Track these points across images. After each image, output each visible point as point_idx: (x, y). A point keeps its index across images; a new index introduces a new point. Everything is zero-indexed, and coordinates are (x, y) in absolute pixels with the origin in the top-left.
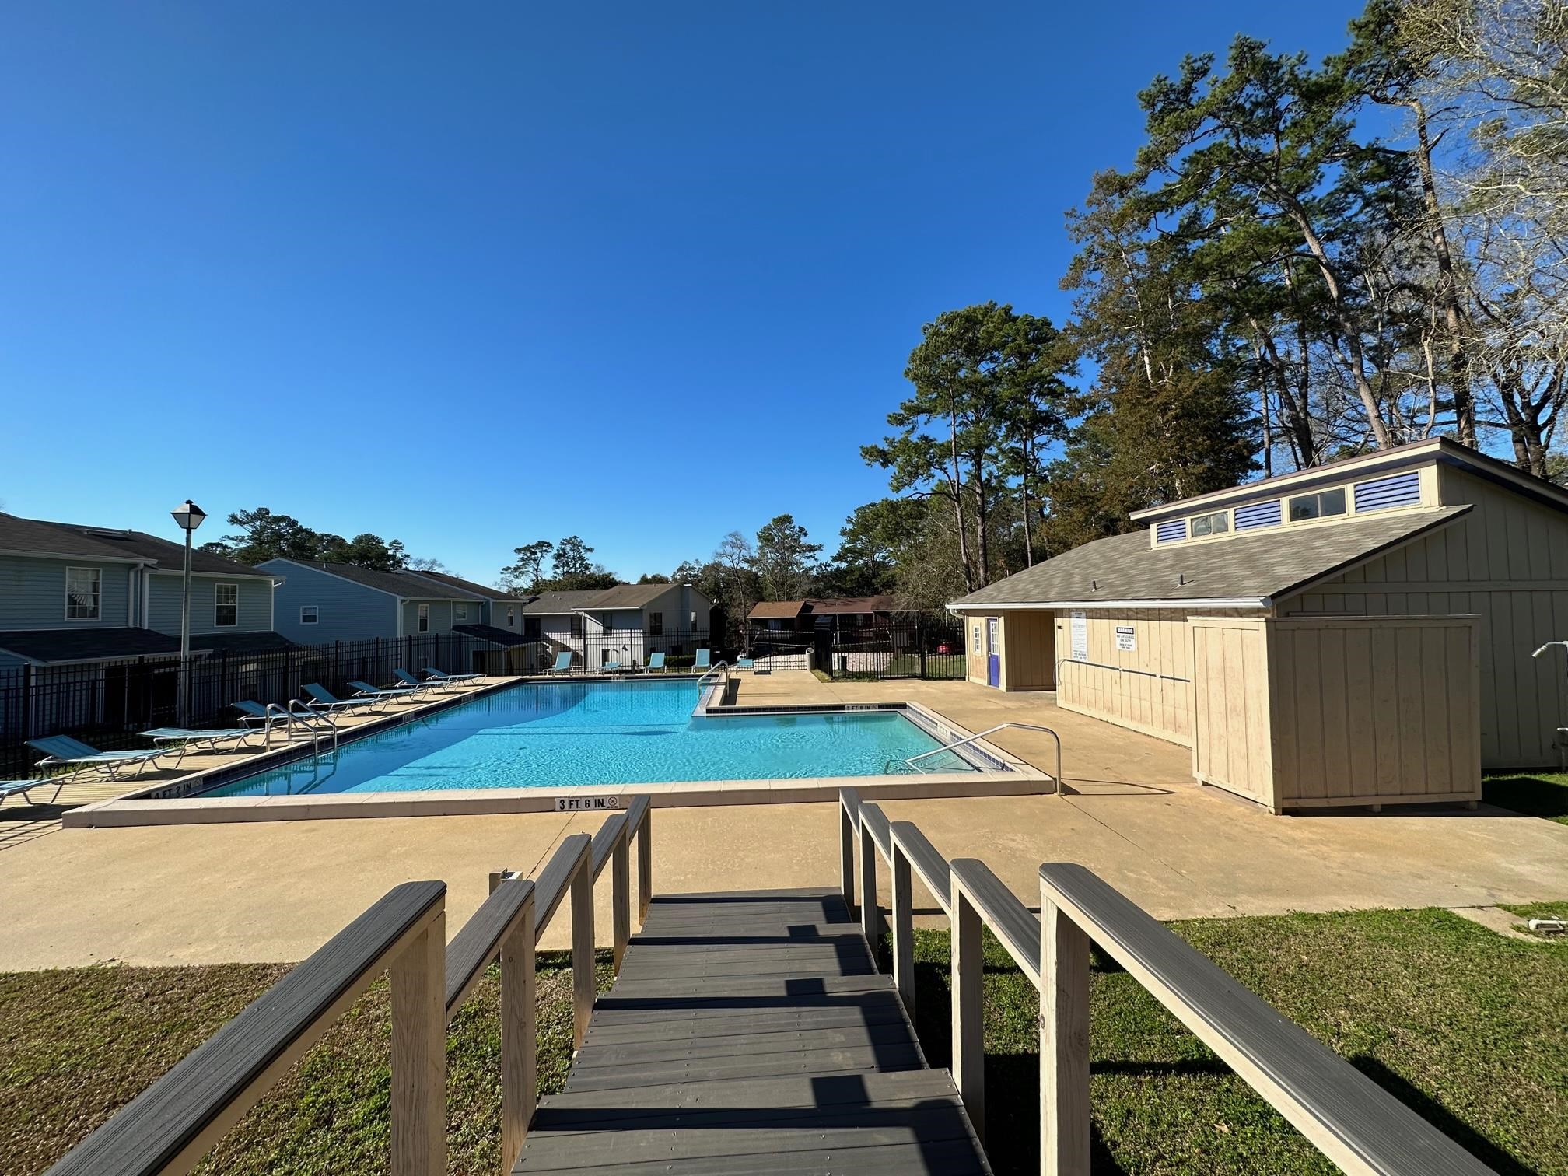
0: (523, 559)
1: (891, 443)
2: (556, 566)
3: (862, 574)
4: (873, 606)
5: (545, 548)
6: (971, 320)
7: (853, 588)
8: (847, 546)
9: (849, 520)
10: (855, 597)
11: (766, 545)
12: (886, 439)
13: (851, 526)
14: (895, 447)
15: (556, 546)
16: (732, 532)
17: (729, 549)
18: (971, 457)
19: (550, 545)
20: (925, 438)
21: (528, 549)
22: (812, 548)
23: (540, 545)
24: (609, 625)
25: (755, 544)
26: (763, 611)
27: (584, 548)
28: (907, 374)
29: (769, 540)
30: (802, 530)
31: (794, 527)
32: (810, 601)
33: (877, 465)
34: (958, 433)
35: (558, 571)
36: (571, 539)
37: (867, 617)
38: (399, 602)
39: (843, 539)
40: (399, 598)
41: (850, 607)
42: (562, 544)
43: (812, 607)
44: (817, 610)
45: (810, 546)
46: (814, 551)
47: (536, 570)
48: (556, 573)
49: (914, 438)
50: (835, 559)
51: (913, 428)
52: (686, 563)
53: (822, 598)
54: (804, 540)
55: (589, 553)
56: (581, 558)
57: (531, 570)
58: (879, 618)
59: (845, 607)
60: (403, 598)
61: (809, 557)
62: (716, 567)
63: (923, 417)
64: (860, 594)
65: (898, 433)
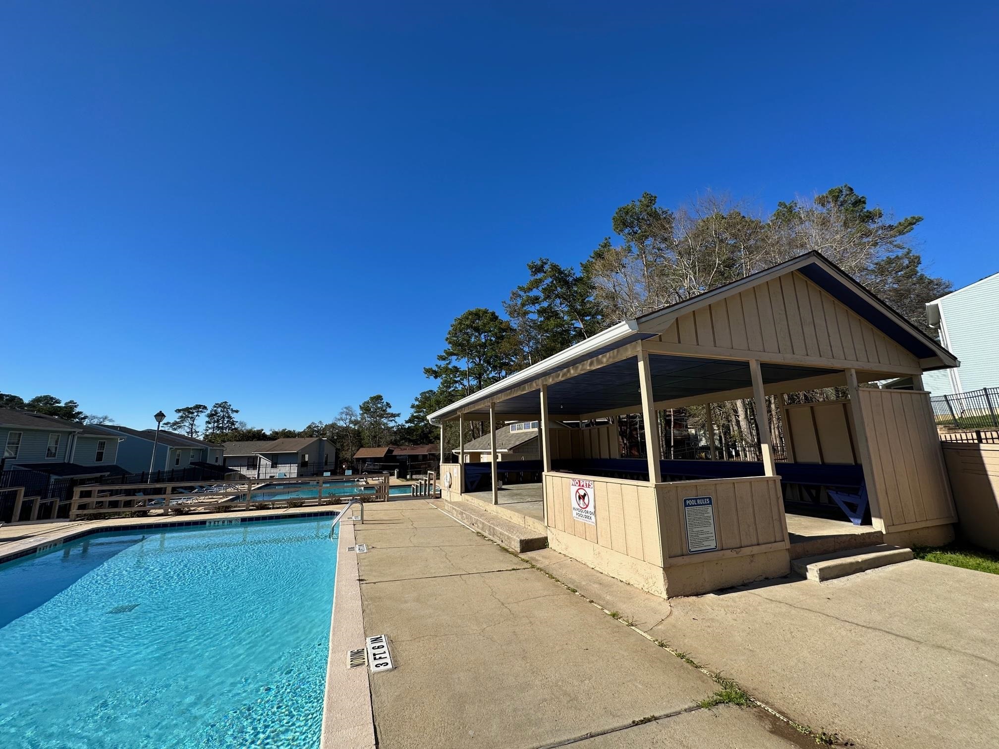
0: (182, 417)
1: (439, 367)
2: (208, 422)
3: (423, 431)
4: (428, 450)
5: (201, 410)
6: (477, 315)
7: (417, 439)
8: (415, 414)
9: (417, 399)
10: (418, 444)
11: (366, 413)
12: (437, 365)
13: (417, 403)
14: (441, 369)
15: (210, 408)
16: (347, 406)
17: (344, 416)
18: (476, 378)
19: (205, 408)
20: (455, 367)
21: (188, 410)
22: (393, 415)
23: (197, 407)
24: (275, 462)
25: (359, 412)
26: (363, 453)
27: (232, 410)
28: (447, 340)
29: (367, 410)
30: (388, 404)
31: (383, 403)
32: (391, 447)
33: (432, 377)
34: (470, 367)
35: (210, 426)
36: (222, 403)
37: (425, 456)
38: (169, 448)
39: (413, 410)
40: (169, 447)
41: (415, 451)
42: (215, 407)
43: (393, 451)
44: (397, 452)
45: (392, 414)
46: (395, 417)
47: (192, 425)
48: (208, 427)
49: (450, 366)
50: (407, 422)
51: (450, 362)
52: (313, 423)
53: (398, 445)
54: (389, 410)
55: (235, 413)
56: (229, 417)
57: (187, 424)
58: (431, 457)
59: (413, 451)
60: (171, 447)
61: (391, 421)
62: (333, 426)
63: (454, 357)
64: (421, 443)
65: (443, 364)
